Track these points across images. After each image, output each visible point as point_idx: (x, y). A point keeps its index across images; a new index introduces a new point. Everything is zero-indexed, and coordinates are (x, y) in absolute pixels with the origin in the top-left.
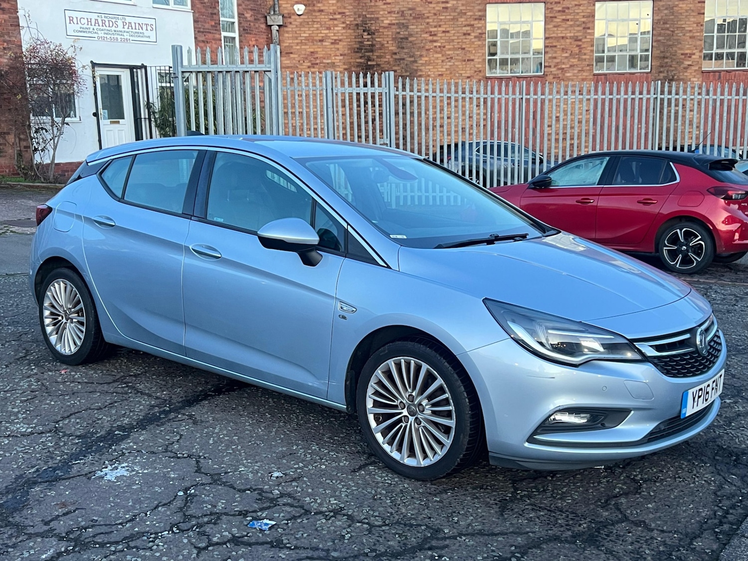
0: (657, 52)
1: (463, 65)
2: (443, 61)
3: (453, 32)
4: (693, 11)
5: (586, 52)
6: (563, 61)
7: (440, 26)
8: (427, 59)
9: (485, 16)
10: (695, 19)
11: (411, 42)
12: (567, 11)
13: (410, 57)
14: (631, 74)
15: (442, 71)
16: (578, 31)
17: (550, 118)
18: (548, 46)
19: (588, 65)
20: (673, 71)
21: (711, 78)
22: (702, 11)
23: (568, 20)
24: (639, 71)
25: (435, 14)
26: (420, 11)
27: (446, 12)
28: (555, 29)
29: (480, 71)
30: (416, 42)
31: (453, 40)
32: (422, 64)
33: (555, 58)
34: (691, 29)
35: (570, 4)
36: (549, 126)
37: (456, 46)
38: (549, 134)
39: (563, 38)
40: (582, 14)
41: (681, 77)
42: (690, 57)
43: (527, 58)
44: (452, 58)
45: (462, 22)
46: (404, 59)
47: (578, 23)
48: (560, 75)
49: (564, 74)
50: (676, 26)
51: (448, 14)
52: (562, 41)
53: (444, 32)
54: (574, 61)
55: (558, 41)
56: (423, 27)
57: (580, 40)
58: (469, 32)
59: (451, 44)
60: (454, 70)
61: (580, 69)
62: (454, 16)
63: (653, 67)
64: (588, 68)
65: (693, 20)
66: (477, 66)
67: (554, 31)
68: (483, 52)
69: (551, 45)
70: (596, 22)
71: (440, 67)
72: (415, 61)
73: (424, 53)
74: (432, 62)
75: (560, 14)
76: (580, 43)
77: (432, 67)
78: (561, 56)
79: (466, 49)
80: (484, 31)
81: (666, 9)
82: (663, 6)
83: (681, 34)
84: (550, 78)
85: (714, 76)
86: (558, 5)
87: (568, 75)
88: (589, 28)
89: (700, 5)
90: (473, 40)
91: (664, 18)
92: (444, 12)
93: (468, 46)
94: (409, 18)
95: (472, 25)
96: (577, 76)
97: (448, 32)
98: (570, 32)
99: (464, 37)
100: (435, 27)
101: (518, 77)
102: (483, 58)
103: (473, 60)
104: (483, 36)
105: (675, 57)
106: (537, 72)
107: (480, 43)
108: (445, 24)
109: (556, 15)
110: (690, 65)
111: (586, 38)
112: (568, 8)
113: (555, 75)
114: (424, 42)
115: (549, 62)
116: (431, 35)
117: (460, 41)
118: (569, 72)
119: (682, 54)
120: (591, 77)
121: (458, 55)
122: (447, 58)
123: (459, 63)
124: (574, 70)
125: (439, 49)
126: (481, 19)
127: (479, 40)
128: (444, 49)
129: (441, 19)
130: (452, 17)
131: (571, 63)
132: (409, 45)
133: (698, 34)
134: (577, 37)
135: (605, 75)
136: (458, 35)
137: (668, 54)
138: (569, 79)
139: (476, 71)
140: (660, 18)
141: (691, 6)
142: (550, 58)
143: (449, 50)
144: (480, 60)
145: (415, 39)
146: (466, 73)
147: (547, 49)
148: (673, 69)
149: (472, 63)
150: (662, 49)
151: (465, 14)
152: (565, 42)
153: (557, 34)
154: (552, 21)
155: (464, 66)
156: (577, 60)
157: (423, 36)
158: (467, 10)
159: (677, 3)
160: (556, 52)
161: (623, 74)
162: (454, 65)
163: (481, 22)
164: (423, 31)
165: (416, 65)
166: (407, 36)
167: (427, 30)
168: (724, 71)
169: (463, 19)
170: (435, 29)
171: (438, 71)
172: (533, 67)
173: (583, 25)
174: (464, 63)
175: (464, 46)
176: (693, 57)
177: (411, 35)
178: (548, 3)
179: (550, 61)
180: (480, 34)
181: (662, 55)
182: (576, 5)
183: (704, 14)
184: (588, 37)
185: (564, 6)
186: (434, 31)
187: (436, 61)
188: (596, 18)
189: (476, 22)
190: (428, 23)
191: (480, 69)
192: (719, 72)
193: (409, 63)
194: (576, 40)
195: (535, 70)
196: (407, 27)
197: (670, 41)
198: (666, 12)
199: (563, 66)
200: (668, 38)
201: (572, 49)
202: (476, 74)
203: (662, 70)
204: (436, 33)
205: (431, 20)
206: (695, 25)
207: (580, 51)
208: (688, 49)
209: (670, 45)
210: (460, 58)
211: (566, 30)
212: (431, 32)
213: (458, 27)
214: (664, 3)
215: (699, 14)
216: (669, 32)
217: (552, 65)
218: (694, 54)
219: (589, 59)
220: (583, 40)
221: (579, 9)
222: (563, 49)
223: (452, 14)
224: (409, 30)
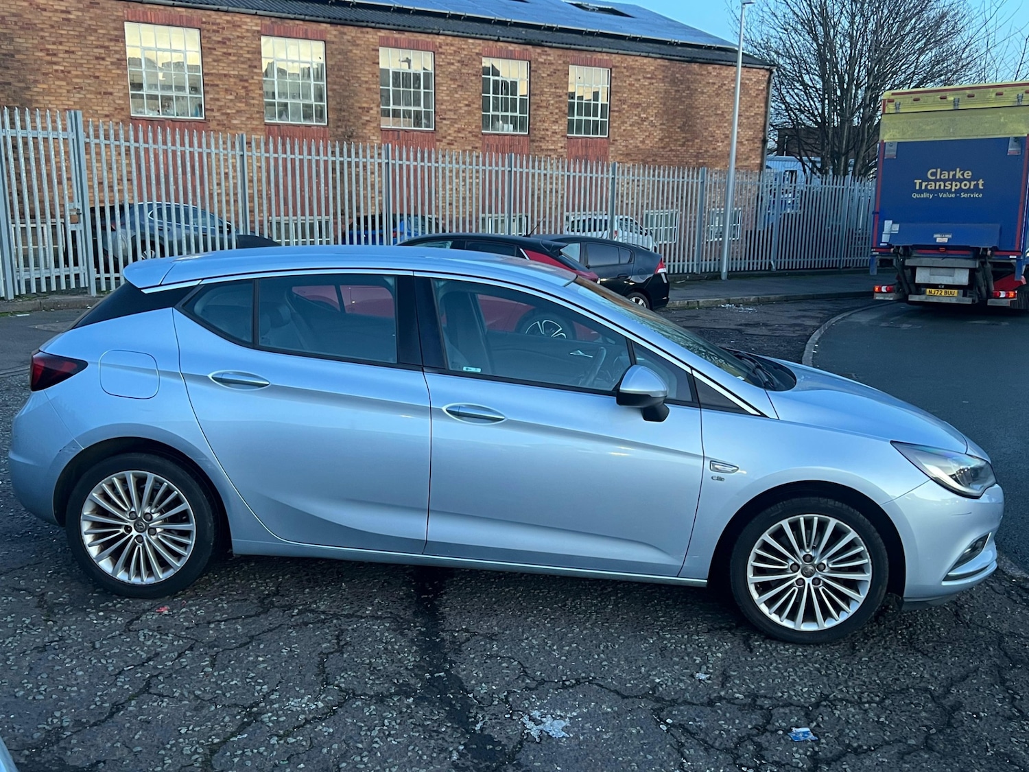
0: (333, 103)
1: (97, 98)
2: (68, 91)
3: (80, 53)
4: (367, 59)
5: (254, 95)
6: (227, 104)
7: (61, 43)
8: (45, 86)
9: (124, 37)
10: (370, 69)
11: (19, 61)
12: (228, 43)
13: (19, 82)
14: (306, 126)
15: (68, 105)
16: (244, 69)
17: (218, 174)
18: (208, 85)
19: (258, 112)
20: (351, 126)
21: (391, 136)
22: (377, 61)
23: (230, 54)
24: (315, 123)
25: (52, 27)
26: (30, 19)
27: (68, 25)
28: (216, 64)
29: (122, 109)
30: (27, 62)
31: (81, 65)
32: (38, 92)
33: (218, 100)
34: (367, 79)
35: (231, 34)
36: (219, 184)
37: (86, 73)
38: (219, 194)
39: (225, 75)
40: (246, 49)
41: (361, 134)
42: (368, 112)
43: (183, 97)
44: (81, 88)
45: (92, 41)
46: (9, 84)
47: (242, 59)
48: (225, 122)
49: (230, 121)
50: (351, 74)
51: (71, 28)
52: (224, 79)
53: (67, 52)
54: (242, 106)
55: (220, 80)
56: (35, 42)
57: (246, 81)
58: (103, 56)
59: (79, 69)
60: (86, 105)
61: (249, 116)
62: (80, 32)
63: (331, 120)
64: (258, 116)
65: (367, 69)
66: (117, 102)
67: (213, 66)
68: (125, 84)
69: (211, 83)
70: (263, 59)
71: (66, 99)
72: (28, 88)
73: (40, 78)
74: (53, 91)
75: (219, 45)
76: (246, 84)
77: (54, 98)
78: (225, 98)
79: (101, 78)
80: (123, 56)
81: (340, 54)
82: (336, 49)
83: (357, 85)
84: (213, 125)
85: (393, 135)
86: (217, 34)
87: (235, 122)
88: (255, 67)
89: (374, 53)
90: (110, 67)
91: (339, 63)
92: (64, 25)
93: (103, 74)
94: (13, 27)
95: (107, 48)
96: (246, 125)
97: (73, 52)
98: (234, 70)
99: (95, 62)
100: (54, 43)
101: (172, 120)
102: (125, 91)
103: (111, 94)
104: (123, 63)
105: (352, 111)
106: (197, 116)
107: (119, 72)
108: (68, 42)
109: (216, 46)
110: (368, 121)
111: (253, 78)
112: (229, 40)
113: (219, 120)
114: (39, 62)
115: (211, 105)
116: (48, 55)
117: (91, 66)
118: (236, 119)
119: (360, 108)
120: (263, 127)
121: (89, 85)
122: (75, 88)
123: (92, 96)
124: (241, 117)
125: (62, 75)
126: (118, 41)
127: (118, 68)
128: (69, 75)
129: (62, 34)
130: (77, 33)
131: (237, 108)
132: (16, 64)
133: (375, 86)
134: (242, 76)
135: (278, 125)
136: (88, 58)
137: (345, 107)
138: (236, 127)
139: (116, 109)
140: (333, 63)
141: (365, 53)
142: (211, 99)
143: (77, 76)
144: (121, 95)
145: (25, 57)
146: (103, 110)
147: (207, 89)
148: (351, 124)
149: (111, 97)
150: (338, 100)
151: (96, 31)
152: (229, 81)
153: (218, 70)
154: (211, 54)
155: (100, 100)
156: (244, 105)
157: (37, 54)
158: (97, 25)
159: (350, 48)
160: (218, 93)
161: (298, 126)
162: (85, 98)
163: (118, 44)
164: (35, 47)
165: (30, 93)
166: (12, 53)
167: (42, 47)
168: (402, 130)
169: (93, 38)
170: (54, 47)
171: (63, 104)
172: (191, 108)
173: (249, 63)
174: (99, 96)
175: (97, 74)
176: (371, 112)
177: (19, 52)
178: (204, 30)
179: (212, 103)
180: (118, 60)
181: (338, 107)
182: (238, 37)
183: (378, 63)
184: (255, 77)
185: (224, 36)
186: (52, 50)
187: (58, 91)
188: (263, 55)
189: (112, 44)
190: (42, 38)
191: (123, 106)
192: (398, 131)
193: (18, 90)
194: (241, 80)
195: (194, 112)
196: (12, 40)
197: (346, 91)
198: (339, 57)
199: (229, 111)
200: (343, 87)
201: (238, 91)
202: (116, 112)
203: (339, 124)
204: (55, 52)
205: (47, 34)
206: (370, 76)
207: (247, 94)
208: (366, 102)
209: (347, 97)
210: (93, 89)
211: (228, 66)
212: (48, 50)
213: (87, 47)
214: (337, 47)
215: (374, 63)
216: (343, 81)
217: (215, 108)
218: (372, 109)
219: (258, 105)
220: (250, 81)
221: (242, 42)
222: (227, 90)
223: (78, 29)
224: (14, 44)
